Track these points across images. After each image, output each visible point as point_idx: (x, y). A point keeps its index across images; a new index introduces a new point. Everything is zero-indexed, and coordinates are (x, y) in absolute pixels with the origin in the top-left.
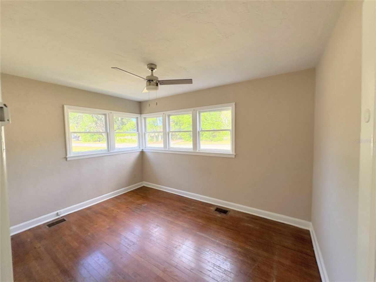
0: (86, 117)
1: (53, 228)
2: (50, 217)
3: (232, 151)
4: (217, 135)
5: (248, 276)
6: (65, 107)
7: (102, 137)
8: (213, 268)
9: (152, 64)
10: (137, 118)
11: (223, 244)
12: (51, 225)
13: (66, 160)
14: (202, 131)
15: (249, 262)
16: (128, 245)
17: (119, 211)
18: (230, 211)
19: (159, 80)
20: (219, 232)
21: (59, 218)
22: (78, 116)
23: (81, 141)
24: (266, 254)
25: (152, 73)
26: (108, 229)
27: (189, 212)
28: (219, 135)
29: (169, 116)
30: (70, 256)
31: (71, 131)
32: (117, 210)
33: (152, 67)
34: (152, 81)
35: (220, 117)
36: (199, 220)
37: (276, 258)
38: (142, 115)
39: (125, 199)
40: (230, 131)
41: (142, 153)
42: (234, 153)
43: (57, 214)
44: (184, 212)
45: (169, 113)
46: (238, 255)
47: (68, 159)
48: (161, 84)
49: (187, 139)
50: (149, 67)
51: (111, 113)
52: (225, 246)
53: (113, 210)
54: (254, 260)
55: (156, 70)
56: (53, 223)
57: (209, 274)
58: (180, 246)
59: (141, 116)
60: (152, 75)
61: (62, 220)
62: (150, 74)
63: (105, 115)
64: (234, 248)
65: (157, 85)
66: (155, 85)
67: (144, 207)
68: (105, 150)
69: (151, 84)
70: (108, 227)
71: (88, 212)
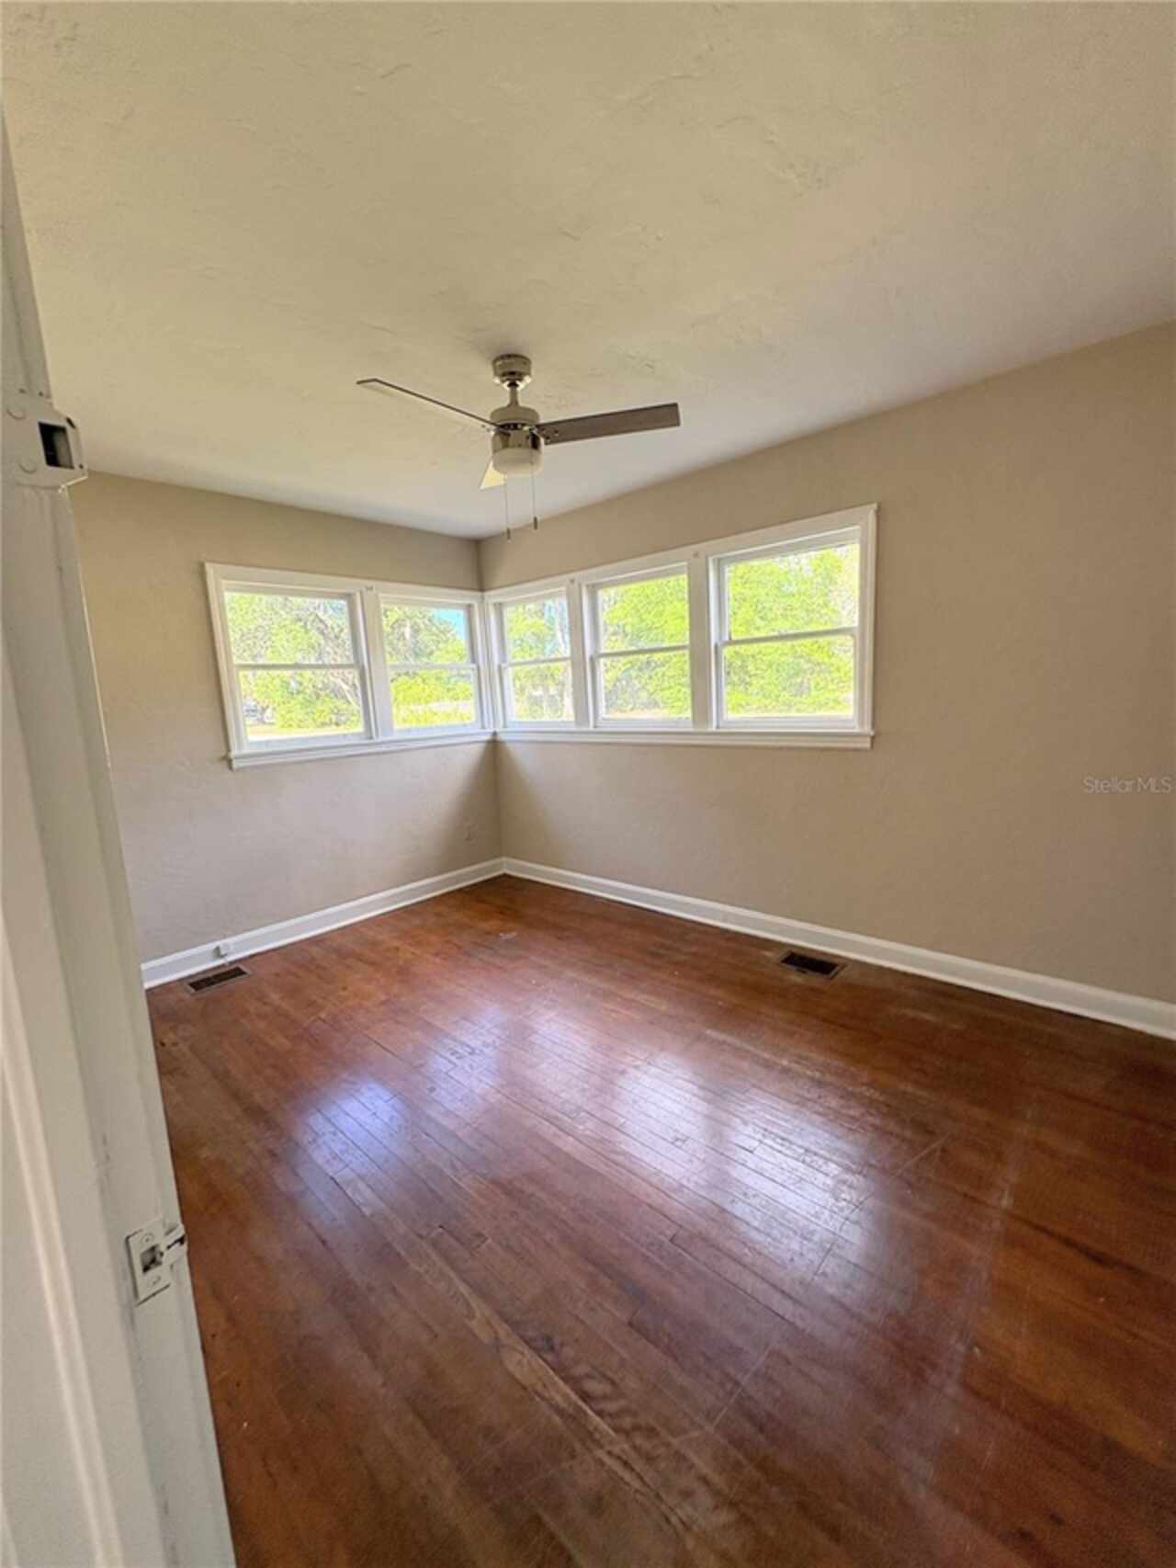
0: (283, 631)
1: (208, 992)
2: (197, 960)
3: (862, 723)
4: (812, 684)
5: (900, 1177)
6: (210, 569)
7: (345, 706)
8: (761, 1142)
9: (509, 356)
10: (469, 608)
11: (808, 1072)
12: (200, 983)
13: (230, 767)
14: (731, 642)
15: (908, 1134)
16: (452, 1054)
17: (418, 952)
18: (844, 966)
19: (542, 421)
20: (792, 1034)
21: (223, 966)
22: (256, 629)
23: (272, 724)
24: (980, 1114)
25: (514, 395)
26: (383, 1003)
27: (677, 964)
28: (822, 684)
29: (593, 590)
30: (269, 1072)
31: (236, 661)
32: (412, 949)
33: (513, 369)
34: (515, 426)
35: (826, 605)
36: (720, 993)
37: (1024, 1130)
38: (487, 594)
39: (438, 915)
40: (853, 636)
41: (494, 747)
42: (868, 729)
43: (217, 953)
44: (657, 962)
45: (592, 575)
46: (863, 1110)
47: (235, 764)
48: (550, 440)
49: (680, 704)
50: (500, 372)
51: (371, 589)
52: (812, 1079)
53: (397, 949)
54: (925, 1129)
55: (527, 380)
56: (209, 979)
57: (746, 1159)
58: (637, 1067)
59: (483, 598)
60: (514, 402)
61: (233, 972)
62: (506, 402)
63: (348, 597)
64: (850, 1089)
65: (535, 445)
66: (527, 446)
67: (507, 941)
68: (358, 734)
69: (511, 440)
70: (383, 998)
71: (315, 951)
